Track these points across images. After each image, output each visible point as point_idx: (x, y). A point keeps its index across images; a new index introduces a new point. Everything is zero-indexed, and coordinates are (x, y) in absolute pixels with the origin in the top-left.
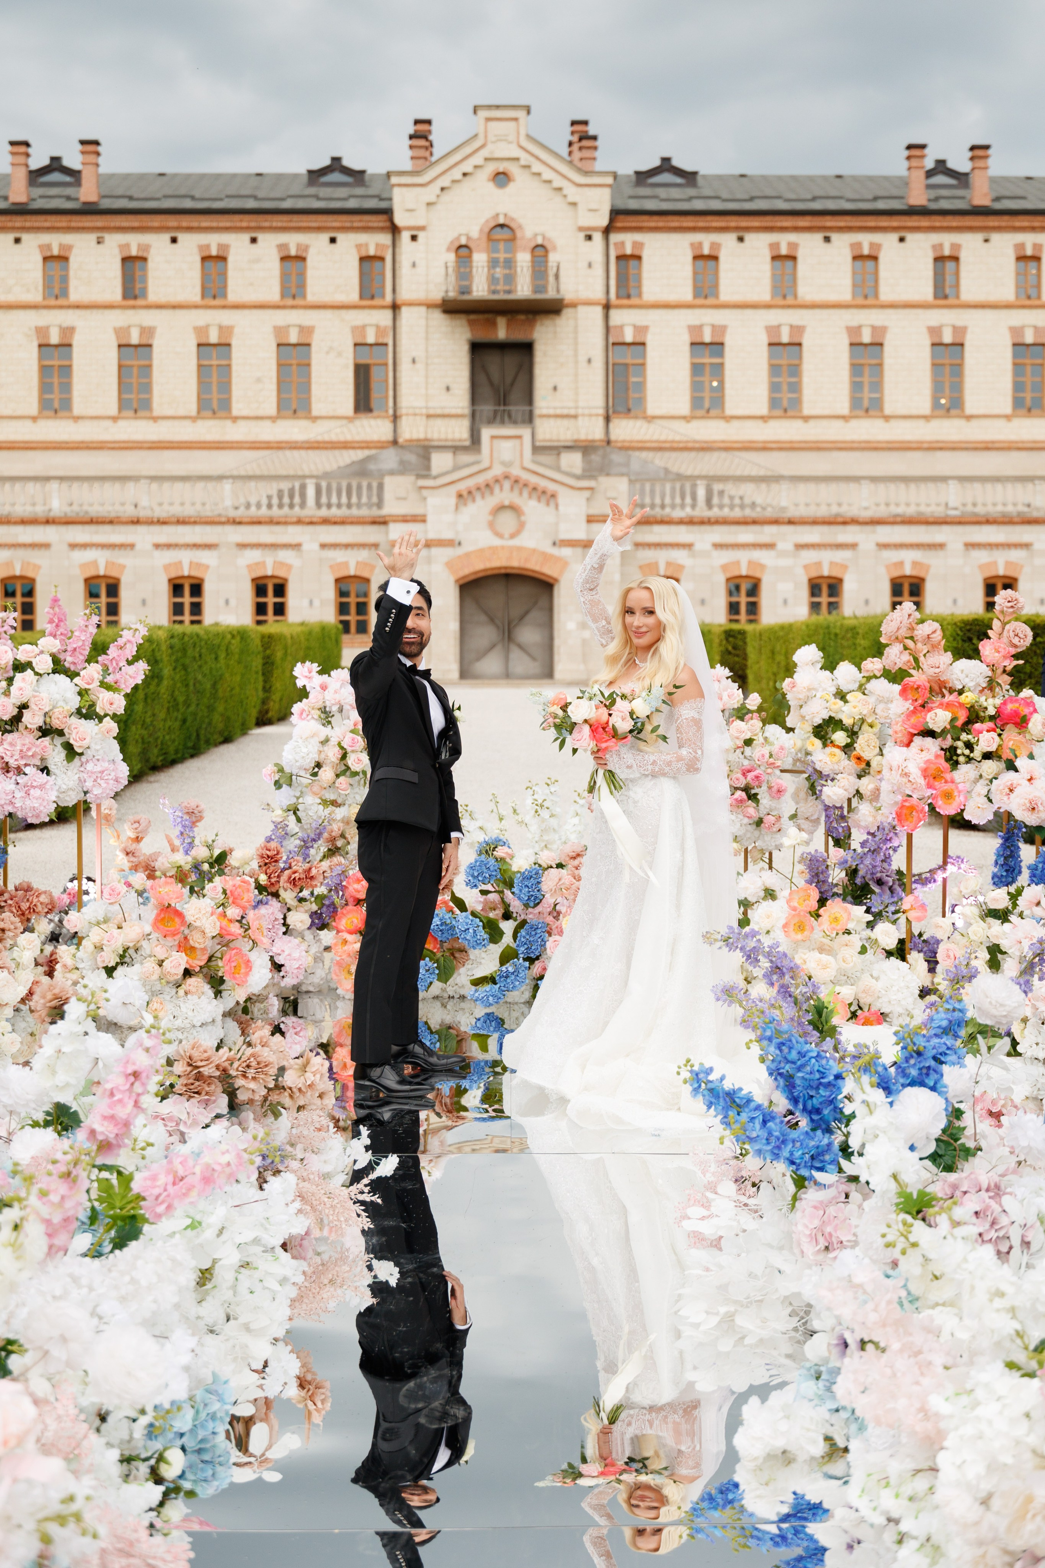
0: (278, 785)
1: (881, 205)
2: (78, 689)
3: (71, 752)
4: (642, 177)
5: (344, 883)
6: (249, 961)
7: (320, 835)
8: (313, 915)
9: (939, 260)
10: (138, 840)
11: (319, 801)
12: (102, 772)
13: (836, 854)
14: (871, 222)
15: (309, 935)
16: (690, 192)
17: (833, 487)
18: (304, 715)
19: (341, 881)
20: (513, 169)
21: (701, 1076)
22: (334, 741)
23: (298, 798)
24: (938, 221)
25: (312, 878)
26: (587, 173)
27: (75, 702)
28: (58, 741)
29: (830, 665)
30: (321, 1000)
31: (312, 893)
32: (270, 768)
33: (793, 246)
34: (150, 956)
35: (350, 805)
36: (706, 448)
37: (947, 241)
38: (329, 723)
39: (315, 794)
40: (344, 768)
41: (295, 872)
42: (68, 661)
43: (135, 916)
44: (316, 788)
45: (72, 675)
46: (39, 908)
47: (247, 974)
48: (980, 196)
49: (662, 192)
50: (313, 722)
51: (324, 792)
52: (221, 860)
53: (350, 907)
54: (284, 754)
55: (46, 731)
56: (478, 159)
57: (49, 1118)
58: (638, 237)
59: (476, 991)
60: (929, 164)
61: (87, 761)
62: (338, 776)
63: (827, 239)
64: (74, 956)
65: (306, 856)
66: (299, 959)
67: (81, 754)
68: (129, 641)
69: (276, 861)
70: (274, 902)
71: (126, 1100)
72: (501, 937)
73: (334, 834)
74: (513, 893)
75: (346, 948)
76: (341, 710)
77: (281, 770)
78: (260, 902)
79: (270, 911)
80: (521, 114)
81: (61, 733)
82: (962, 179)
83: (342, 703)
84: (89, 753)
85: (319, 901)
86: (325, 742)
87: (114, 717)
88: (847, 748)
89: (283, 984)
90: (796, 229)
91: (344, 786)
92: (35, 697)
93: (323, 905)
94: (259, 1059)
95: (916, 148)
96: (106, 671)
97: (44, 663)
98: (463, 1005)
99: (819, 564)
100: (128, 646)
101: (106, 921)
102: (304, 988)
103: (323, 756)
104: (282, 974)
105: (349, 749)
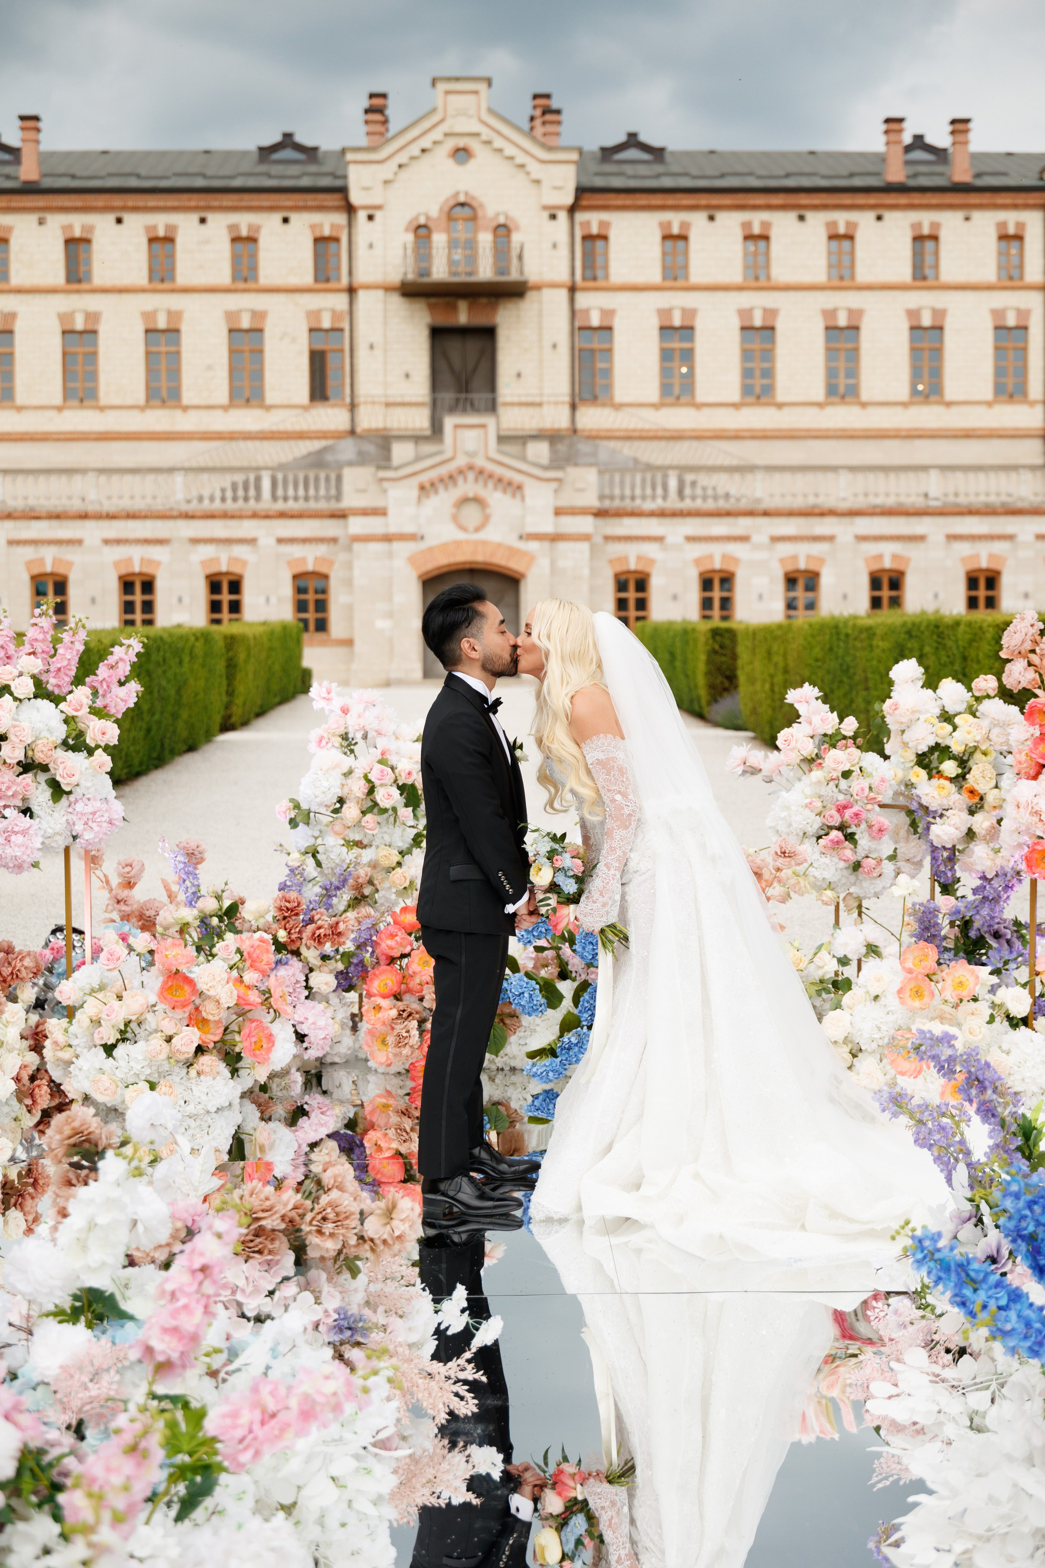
0: (293, 823)
1: (857, 182)
2: (63, 716)
3: (57, 790)
4: (608, 153)
5: (374, 938)
6: (271, 1035)
7: (345, 882)
8: (339, 975)
9: (918, 239)
10: (129, 885)
11: (343, 842)
12: (94, 813)
13: (945, 903)
14: (847, 199)
15: (334, 999)
16: (658, 168)
17: (810, 477)
18: (324, 743)
19: (371, 936)
20: (474, 145)
21: (927, 1243)
22: (359, 773)
23: (316, 838)
24: (917, 199)
25: (339, 934)
26: (550, 149)
27: (61, 731)
28: (42, 777)
29: (931, 683)
30: (348, 1073)
31: (337, 951)
32: (286, 804)
33: (766, 225)
34: (156, 1031)
35: (377, 847)
36: (676, 437)
37: (926, 219)
38: (352, 751)
39: (337, 834)
40: (370, 804)
41: (319, 928)
42: (52, 683)
43: (137, 983)
44: (338, 827)
45: (56, 700)
46: (24, 973)
47: (269, 1050)
48: (961, 174)
49: (629, 169)
50: (334, 750)
51: (347, 832)
52: (232, 912)
53: (383, 967)
54: (301, 788)
55: (28, 766)
56: (437, 135)
57: (78, 1304)
58: (604, 216)
59: (534, 1065)
60: (907, 139)
61: (76, 801)
62: (364, 813)
63: (801, 218)
64: (66, 1031)
65: (329, 907)
66: (325, 1028)
67: (69, 793)
68: (121, 659)
69: (297, 914)
70: (294, 961)
71: (193, 1305)
72: (561, 1001)
73: (360, 881)
74: (574, 951)
75: (380, 1015)
76: (365, 737)
77: (297, 806)
78: (279, 962)
79: (291, 972)
80: (482, 87)
81: (45, 768)
82: (940, 154)
83: (367, 728)
84: (78, 792)
85: (345, 959)
86: (348, 774)
87: (107, 749)
88: (959, 780)
89: (306, 1057)
90: (769, 207)
91: (371, 825)
92: (14, 727)
93: (350, 963)
94: (337, 1209)
95: (894, 123)
96: (95, 693)
97: (24, 687)
98: (514, 1079)
99: (795, 558)
100: (120, 664)
101: (102, 988)
102: (329, 1060)
103: (346, 790)
104: (305, 1045)
105: (377, 783)
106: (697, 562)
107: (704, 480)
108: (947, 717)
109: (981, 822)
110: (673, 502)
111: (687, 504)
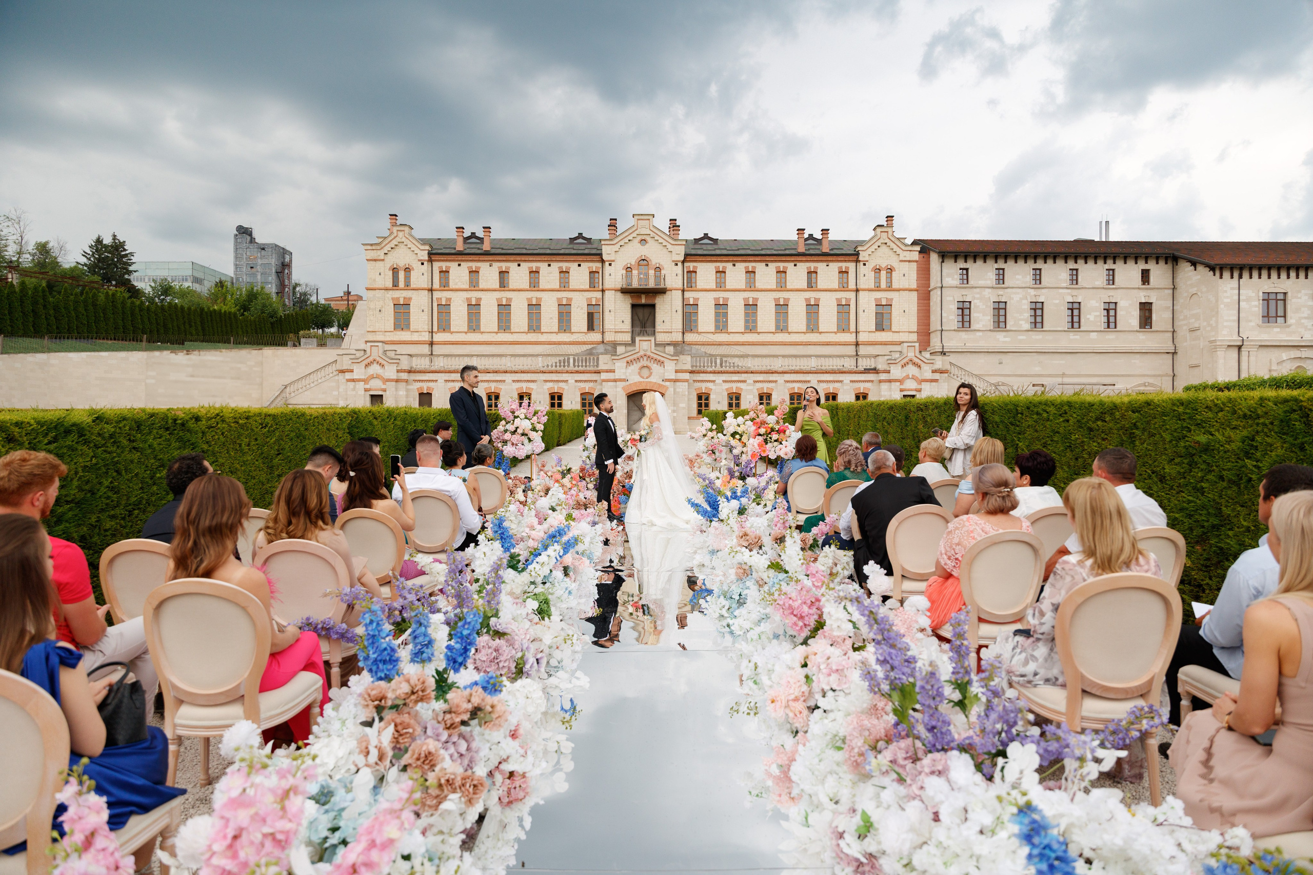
1: (787, 252)
2: (531, 423)
3: (530, 440)
4: (697, 241)
9: (809, 273)
10: (544, 466)
12: (538, 446)
13: (736, 468)
14: (783, 258)
16: (716, 247)
17: (768, 359)
20: (648, 238)
24: (809, 258)
26: (676, 240)
27: (530, 427)
28: (526, 437)
29: (736, 417)
33: (754, 267)
36: (720, 344)
37: (812, 265)
45: (530, 419)
48: (825, 248)
49: (704, 247)
52: (570, 469)
55: (523, 434)
56: (634, 235)
58: (695, 264)
60: (806, 236)
61: (534, 443)
63: (767, 265)
67: (533, 441)
80: (651, 217)
81: (527, 435)
82: (819, 241)
87: (541, 431)
88: (740, 440)
90: (755, 261)
95: (801, 231)
96: (538, 419)
97: (522, 416)
99: (763, 388)
106: (727, 390)
107: (729, 360)
108: (739, 425)
109: (744, 449)
110: (718, 368)
111: (724, 369)
